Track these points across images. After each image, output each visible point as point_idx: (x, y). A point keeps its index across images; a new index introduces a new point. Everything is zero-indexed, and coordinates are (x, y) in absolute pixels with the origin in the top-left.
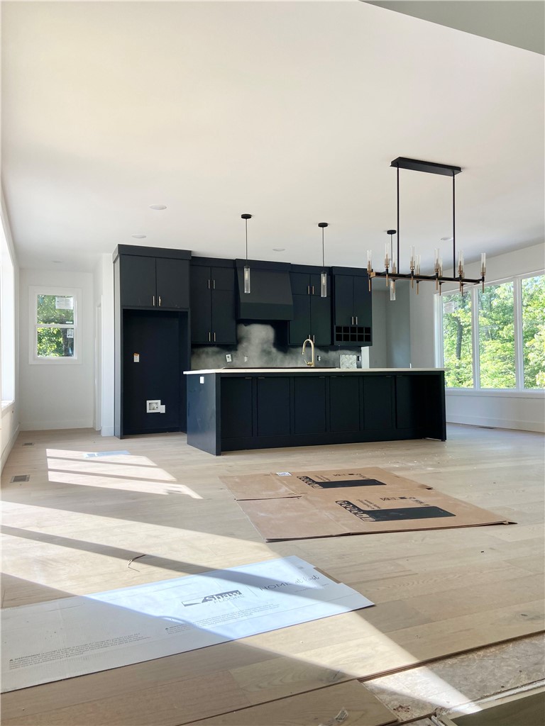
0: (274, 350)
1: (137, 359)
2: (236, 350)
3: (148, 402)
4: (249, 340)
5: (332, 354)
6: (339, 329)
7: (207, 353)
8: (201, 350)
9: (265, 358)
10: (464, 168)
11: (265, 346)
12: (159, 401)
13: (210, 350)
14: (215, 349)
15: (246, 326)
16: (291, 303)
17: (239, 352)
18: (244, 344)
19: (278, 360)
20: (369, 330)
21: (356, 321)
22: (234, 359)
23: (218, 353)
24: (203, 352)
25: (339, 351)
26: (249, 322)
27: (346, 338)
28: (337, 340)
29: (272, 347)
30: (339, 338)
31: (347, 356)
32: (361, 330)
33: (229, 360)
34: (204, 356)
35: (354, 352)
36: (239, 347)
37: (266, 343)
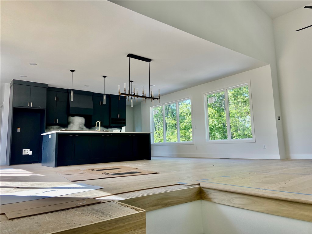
1: (19, 130)
2: (67, 127)
3: (23, 150)
4: (73, 123)
6: (113, 119)
7: (54, 128)
8: (51, 127)
10: (152, 60)
12: (29, 149)
13: (55, 127)
14: (57, 127)
15: (72, 117)
16: (92, 108)
18: (71, 125)
20: (125, 120)
21: (119, 116)
24: (52, 128)
25: (113, 129)
26: (73, 115)
27: (115, 123)
28: (112, 124)
30: (113, 123)
31: (116, 130)
32: (121, 120)
35: (119, 129)
36: (69, 126)
37: (81, 124)
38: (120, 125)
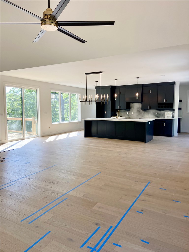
0: (141, 110)
2: (130, 110)
4: (133, 107)
5: (162, 112)
6: (159, 104)
7: (122, 111)
9: (138, 113)
11: (139, 109)
13: (123, 110)
14: (124, 110)
15: (133, 103)
18: (132, 109)
19: (143, 113)
21: (165, 101)
22: (129, 113)
23: (124, 111)
24: (121, 111)
25: (165, 111)
27: (162, 107)
30: (159, 107)
31: (168, 112)
32: (168, 104)
33: (127, 113)
35: (171, 111)
36: (131, 109)
37: (139, 108)
38: (167, 108)
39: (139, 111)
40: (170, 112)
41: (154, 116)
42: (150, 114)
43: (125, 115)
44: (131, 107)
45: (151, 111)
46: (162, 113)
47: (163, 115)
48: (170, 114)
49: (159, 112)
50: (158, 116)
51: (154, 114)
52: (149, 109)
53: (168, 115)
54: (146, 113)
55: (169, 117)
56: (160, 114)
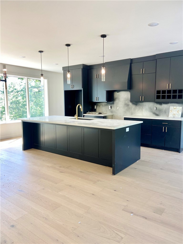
0: (130, 104)
4: (119, 99)
5: (164, 106)
6: (158, 92)
7: (102, 105)
9: (126, 108)
11: (126, 102)
15: (118, 92)
17: (115, 105)
18: (116, 102)
20: (182, 91)
21: (170, 86)
22: (112, 108)
23: (106, 105)
25: (170, 104)
29: (130, 102)
30: (158, 97)
31: (175, 107)
32: (175, 91)
33: (110, 108)
34: (101, 106)
37: (126, 100)
38: (172, 100)
39: (127, 105)
40: (178, 107)
41: (151, 114)
42: (144, 110)
43: (107, 111)
44: (116, 98)
45: (146, 105)
46: (164, 109)
47: (165, 112)
48: (178, 110)
49: (158, 106)
50: (157, 113)
51: (151, 110)
52: (142, 102)
53: (175, 112)
54: (138, 107)
55: (176, 116)
56: (160, 111)
